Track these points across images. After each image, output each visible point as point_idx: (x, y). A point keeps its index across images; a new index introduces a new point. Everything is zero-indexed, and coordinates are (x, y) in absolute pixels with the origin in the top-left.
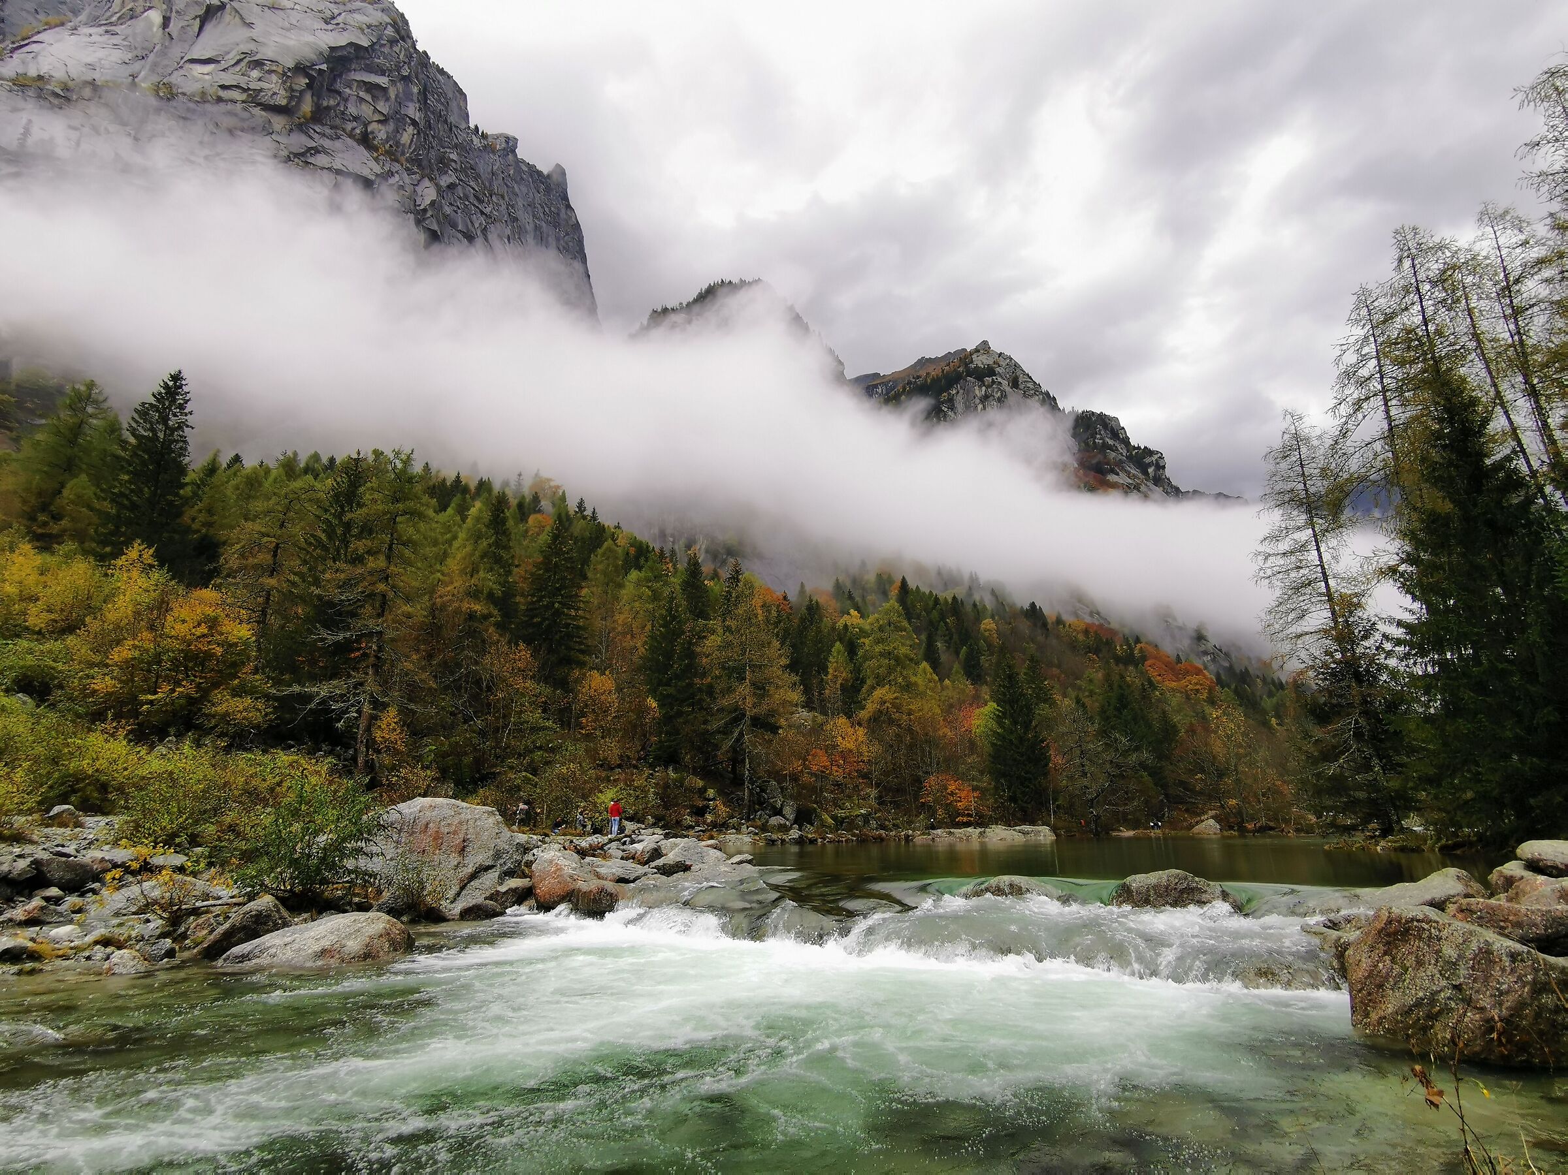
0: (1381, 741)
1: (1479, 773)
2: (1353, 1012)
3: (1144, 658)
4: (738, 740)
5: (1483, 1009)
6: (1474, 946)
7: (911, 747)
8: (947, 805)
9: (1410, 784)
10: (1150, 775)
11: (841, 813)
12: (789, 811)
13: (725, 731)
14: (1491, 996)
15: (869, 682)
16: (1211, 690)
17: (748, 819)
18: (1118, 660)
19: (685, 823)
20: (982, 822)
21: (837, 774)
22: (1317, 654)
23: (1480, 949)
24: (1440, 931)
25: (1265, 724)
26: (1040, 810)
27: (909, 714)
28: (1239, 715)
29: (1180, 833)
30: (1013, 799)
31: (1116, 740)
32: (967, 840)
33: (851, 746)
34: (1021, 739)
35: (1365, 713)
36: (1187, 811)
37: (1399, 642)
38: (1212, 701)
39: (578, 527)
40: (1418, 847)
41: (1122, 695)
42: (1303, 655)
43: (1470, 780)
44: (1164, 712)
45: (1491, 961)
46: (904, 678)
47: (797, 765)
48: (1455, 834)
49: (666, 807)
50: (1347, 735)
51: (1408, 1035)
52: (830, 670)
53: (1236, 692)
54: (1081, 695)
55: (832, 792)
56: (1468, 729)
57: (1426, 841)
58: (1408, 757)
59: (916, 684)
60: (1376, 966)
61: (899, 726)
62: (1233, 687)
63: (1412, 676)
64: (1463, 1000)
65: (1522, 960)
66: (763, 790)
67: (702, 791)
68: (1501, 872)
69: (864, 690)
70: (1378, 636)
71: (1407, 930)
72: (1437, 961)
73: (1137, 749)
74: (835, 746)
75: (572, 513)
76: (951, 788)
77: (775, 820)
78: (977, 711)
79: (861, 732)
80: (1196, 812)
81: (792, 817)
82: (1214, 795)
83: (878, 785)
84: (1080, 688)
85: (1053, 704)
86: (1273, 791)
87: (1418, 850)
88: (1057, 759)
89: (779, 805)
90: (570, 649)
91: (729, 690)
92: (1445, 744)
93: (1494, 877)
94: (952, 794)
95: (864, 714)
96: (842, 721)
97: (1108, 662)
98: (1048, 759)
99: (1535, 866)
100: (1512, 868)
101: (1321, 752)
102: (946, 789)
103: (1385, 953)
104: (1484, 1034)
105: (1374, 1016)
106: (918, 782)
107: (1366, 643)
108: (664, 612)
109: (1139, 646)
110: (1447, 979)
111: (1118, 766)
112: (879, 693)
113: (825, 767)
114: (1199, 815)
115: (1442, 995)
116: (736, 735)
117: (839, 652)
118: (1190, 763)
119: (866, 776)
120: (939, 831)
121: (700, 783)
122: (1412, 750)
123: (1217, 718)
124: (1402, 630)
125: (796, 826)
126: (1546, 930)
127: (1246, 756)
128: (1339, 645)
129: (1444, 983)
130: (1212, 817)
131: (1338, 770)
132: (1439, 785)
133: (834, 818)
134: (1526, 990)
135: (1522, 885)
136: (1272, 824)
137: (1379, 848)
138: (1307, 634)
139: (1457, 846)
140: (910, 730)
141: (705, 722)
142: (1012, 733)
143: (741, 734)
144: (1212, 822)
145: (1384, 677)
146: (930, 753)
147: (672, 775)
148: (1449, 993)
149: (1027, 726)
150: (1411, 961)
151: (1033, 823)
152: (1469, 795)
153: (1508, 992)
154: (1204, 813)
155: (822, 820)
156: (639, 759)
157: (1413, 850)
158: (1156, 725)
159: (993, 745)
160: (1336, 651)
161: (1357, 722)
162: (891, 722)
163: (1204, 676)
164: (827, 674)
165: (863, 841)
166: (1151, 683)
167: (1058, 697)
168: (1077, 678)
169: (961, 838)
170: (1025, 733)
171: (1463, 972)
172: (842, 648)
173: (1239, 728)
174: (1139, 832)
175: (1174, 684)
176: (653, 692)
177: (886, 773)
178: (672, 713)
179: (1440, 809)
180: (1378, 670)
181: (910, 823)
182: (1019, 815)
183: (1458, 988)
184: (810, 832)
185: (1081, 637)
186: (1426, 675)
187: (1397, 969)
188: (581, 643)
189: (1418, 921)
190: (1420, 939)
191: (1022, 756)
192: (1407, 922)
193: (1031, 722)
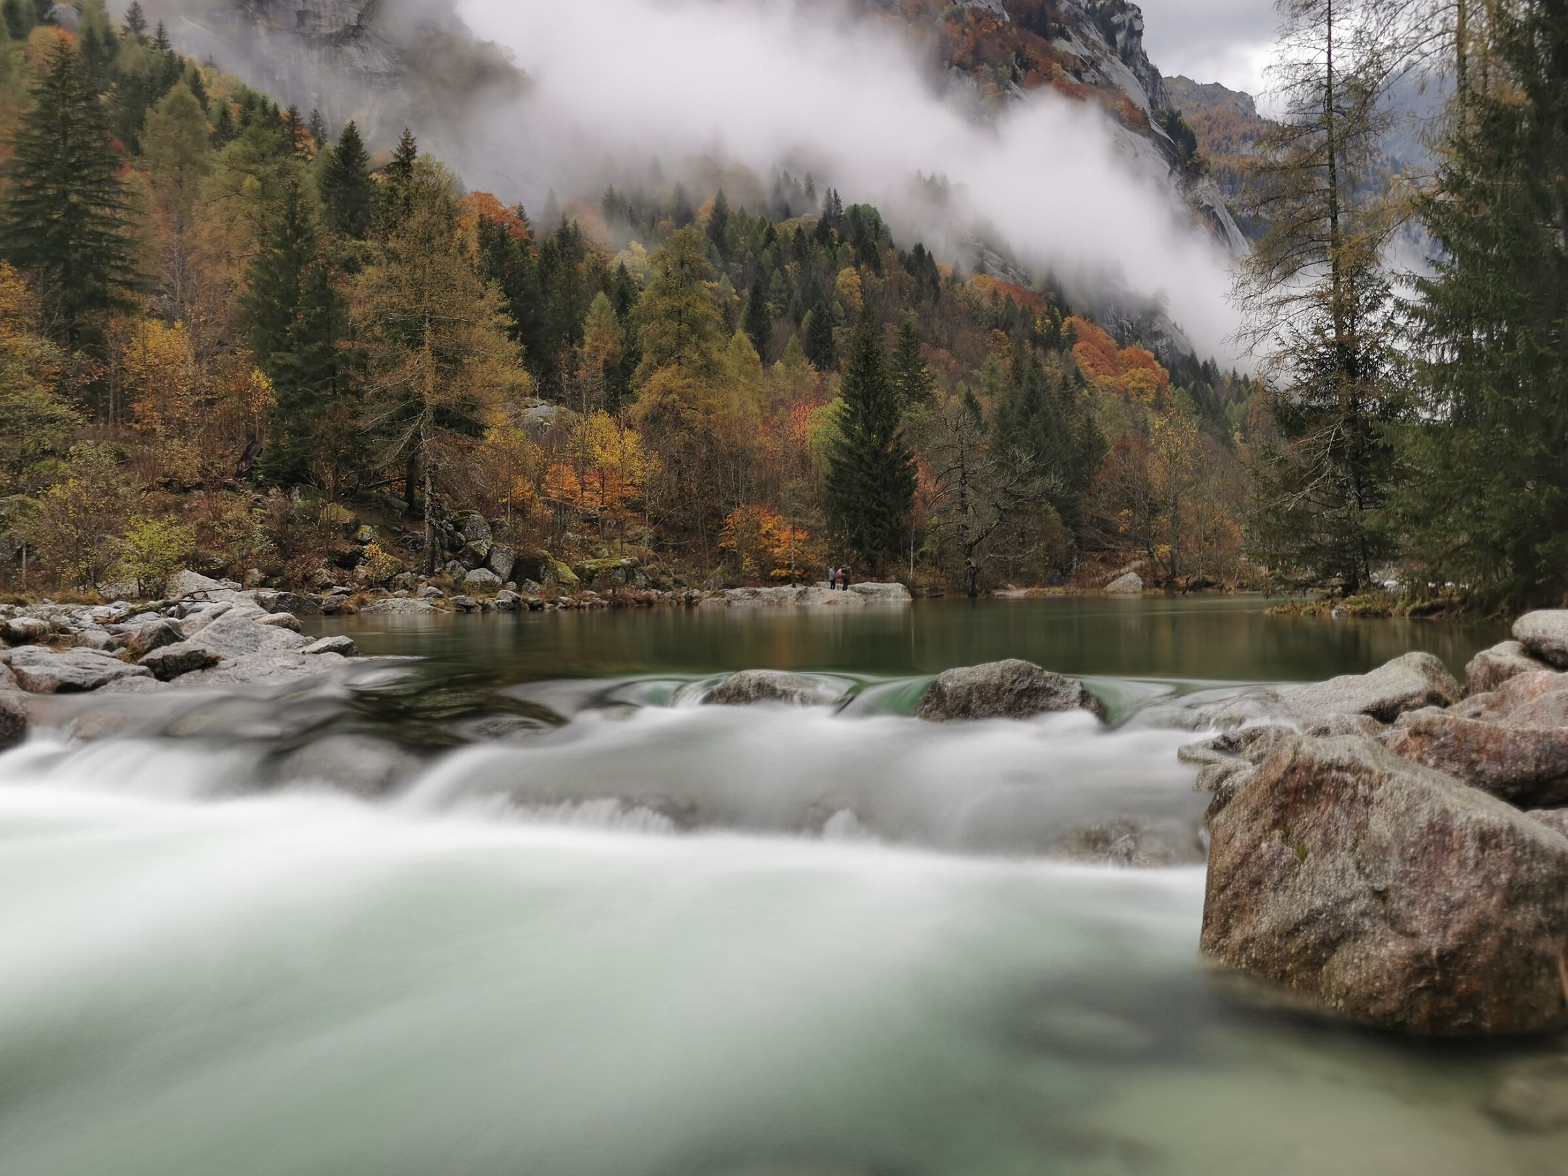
0: (1366, 462)
1: (1481, 508)
2: (1206, 926)
3: (1073, 338)
4: (410, 446)
5: (1414, 935)
6: (1422, 819)
7: (708, 464)
8: (758, 551)
9: (1391, 524)
10: (1058, 510)
11: (590, 564)
12: (502, 563)
13: (389, 431)
14: (1433, 912)
15: (646, 358)
16: (1159, 392)
17: (430, 573)
18: (1036, 340)
19: (319, 580)
20: (807, 576)
21: (591, 503)
22: (1303, 330)
23: (1431, 826)
24: (1372, 788)
25: (1226, 440)
26: (895, 560)
27: (707, 412)
28: (1192, 426)
29: (1090, 593)
30: (857, 543)
31: (1014, 458)
32: (779, 604)
33: (614, 460)
34: (876, 455)
35: (1351, 421)
36: (1103, 560)
37: (1415, 313)
38: (1159, 406)
39: (130, 59)
40: (1384, 611)
41: (1033, 392)
42: (1284, 331)
43: (1469, 517)
44: (1090, 421)
45: (1444, 848)
46: (703, 354)
47: (522, 487)
48: (1434, 593)
49: (287, 557)
50: (1321, 453)
51: (1284, 972)
52: (588, 339)
53: (1195, 394)
54: (974, 392)
55: (581, 532)
56: (1480, 444)
57: (1395, 602)
58: (1396, 485)
59: (720, 364)
60: (1256, 847)
61: (691, 429)
62: (1191, 385)
63: (1422, 365)
64: (1385, 917)
65: (1498, 846)
66: (458, 528)
67: (350, 530)
68: (1485, 659)
69: (638, 370)
70: (1389, 304)
71: (1319, 785)
72: (1356, 844)
73: (1044, 472)
74: (587, 461)
75: (117, 30)
76: (767, 526)
77: (478, 575)
78: (817, 411)
79: (631, 439)
80: (1114, 563)
81: (506, 570)
82: (1145, 540)
83: (655, 521)
84: (977, 382)
85: (932, 403)
86: (1218, 535)
87: (1383, 615)
88: (926, 483)
89: (484, 553)
90: (102, 278)
91: (396, 362)
92: (1446, 466)
93: (1475, 666)
94: (768, 535)
95: (636, 410)
96: (602, 421)
97: (1020, 343)
98: (913, 486)
99: (1535, 651)
100: (1504, 653)
101: (1284, 478)
102: (759, 527)
103: (1276, 824)
104: (1408, 981)
105: (1237, 936)
106: (716, 515)
107: (1371, 317)
108: (281, 220)
109: (1068, 320)
110: (1368, 876)
111: (1013, 496)
112: (660, 377)
113: (571, 492)
114: (1120, 567)
115: (1353, 906)
116: (407, 437)
117: (602, 309)
118: (1116, 494)
119: (637, 507)
120: (738, 591)
121: (347, 516)
122: (1402, 475)
123: (1161, 429)
124: (1422, 294)
125: (513, 584)
126: (1537, 766)
127: (1191, 484)
128: (1335, 317)
129: (1360, 884)
130: (1135, 570)
131: (1302, 503)
132: (1427, 525)
133: (579, 571)
134: (1494, 900)
135: (1512, 683)
136: (1210, 578)
137: (1334, 612)
138: (1294, 299)
139: (1433, 609)
140: (707, 436)
141: (355, 415)
142: (863, 444)
143: (417, 436)
144: (1132, 576)
145: (1387, 368)
146: (736, 472)
147: (298, 501)
148: (1362, 904)
149: (886, 434)
150: (1314, 839)
151: (882, 578)
152: (1464, 538)
153: (1460, 905)
154: (1125, 564)
155: (556, 574)
156: (239, 474)
157: (1377, 615)
158: (1077, 438)
159: (834, 462)
160: (1330, 327)
161: (1338, 434)
162: (679, 423)
163: (1154, 368)
164: (581, 345)
165: (618, 605)
166: (1078, 377)
167: (939, 393)
168: (974, 366)
169: (770, 602)
170: (882, 445)
171: (1394, 865)
172: (608, 303)
173: (1187, 444)
174: (1035, 591)
175: (1110, 379)
176: (259, 360)
177: (670, 504)
178: (294, 398)
179: (1422, 558)
180: (1381, 358)
181: (701, 578)
182: (863, 566)
183: (1381, 895)
184: (534, 593)
185: (986, 303)
186: (1441, 364)
187: (1290, 853)
188: (125, 270)
189: (1340, 769)
190: (1337, 798)
191: (875, 479)
192: (1321, 770)
193: (892, 428)
